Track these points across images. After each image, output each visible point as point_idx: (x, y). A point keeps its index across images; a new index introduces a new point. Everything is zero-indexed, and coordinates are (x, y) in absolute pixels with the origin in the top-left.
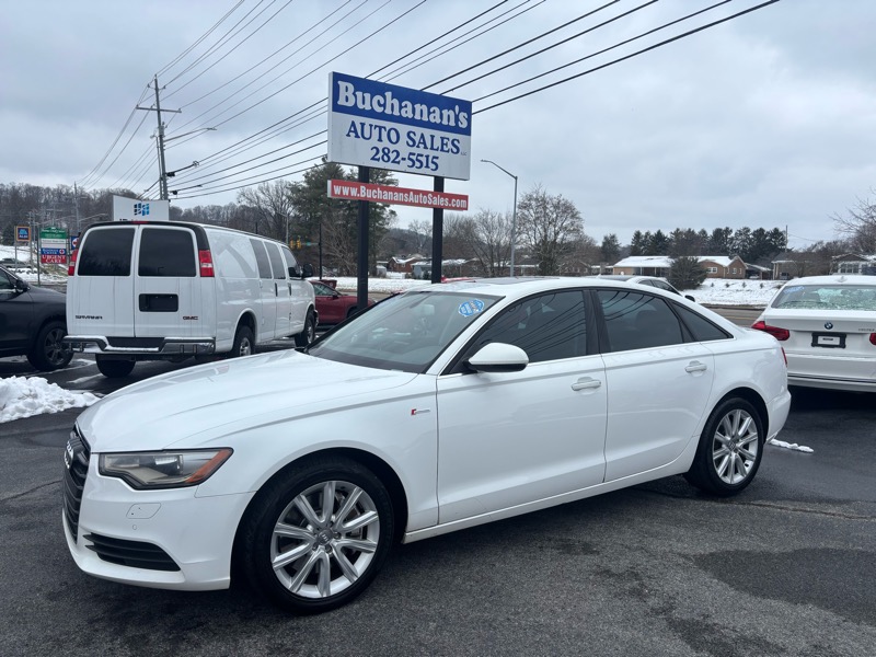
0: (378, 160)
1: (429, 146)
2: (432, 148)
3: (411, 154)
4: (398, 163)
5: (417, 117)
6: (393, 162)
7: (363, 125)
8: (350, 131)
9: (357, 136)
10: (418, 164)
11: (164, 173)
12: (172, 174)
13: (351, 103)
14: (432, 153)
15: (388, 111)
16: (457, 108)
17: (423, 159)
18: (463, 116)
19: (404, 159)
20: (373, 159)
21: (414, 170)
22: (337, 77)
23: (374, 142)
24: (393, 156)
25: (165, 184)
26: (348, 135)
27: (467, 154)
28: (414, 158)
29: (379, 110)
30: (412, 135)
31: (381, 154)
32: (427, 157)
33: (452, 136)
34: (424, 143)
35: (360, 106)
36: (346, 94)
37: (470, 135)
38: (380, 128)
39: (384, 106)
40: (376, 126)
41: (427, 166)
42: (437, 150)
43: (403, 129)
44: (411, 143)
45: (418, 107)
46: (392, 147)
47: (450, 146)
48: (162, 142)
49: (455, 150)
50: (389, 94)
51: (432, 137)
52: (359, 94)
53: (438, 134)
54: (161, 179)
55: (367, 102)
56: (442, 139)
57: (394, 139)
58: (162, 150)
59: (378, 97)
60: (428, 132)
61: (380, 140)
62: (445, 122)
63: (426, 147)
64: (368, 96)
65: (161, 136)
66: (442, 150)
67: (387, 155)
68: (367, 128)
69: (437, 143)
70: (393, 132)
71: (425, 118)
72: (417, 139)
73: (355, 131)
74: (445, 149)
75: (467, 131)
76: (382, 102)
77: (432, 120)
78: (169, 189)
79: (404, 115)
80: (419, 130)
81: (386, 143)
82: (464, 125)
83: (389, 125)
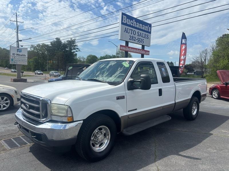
0: (131, 39)
1: (142, 36)
2: (143, 37)
3: (138, 38)
4: (135, 41)
5: (140, 28)
6: (134, 40)
7: (128, 29)
8: (125, 31)
9: (126, 32)
10: (139, 41)
11: (18, 40)
12: (21, 41)
13: (125, 22)
14: (143, 38)
15: (134, 25)
16: (148, 26)
17: (140, 40)
18: (150, 28)
19: (136, 40)
20: (130, 39)
21: (138, 43)
22: (123, 14)
23: (130, 34)
24: (134, 38)
25: (18, 43)
26: (124, 32)
27: (150, 39)
28: (139, 39)
29: (132, 25)
30: (138, 33)
31: (131, 38)
32: (141, 39)
33: (147, 34)
34: (141, 35)
35: (128, 23)
36: (125, 19)
37: (151, 34)
38: (132, 30)
39: (133, 24)
40: (131, 30)
41: (141, 42)
42: (144, 37)
43: (137, 31)
44: (138, 35)
45: (140, 24)
46: (134, 36)
47: (146, 37)
48: (17, 31)
49: (147, 38)
50: (134, 20)
51: (143, 33)
52: (127, 19)
53: (144, 33)
54: (17, 42)
55: (129, 22)
56: (145, 34)
57: (135, 34)
58: (18, 33)
59: (131, 21)
60: (142, 32)
61: (131, 34)
62: (146, 30)
63: (141, 37)
64: (129, 20)
65: (17, 29)
66: (145, 38)
67: (133, 38)
68: (129, 30)
69: (144, 36)
70: (134, 31)
71: (142, 28)
72: (140, 34)
73: (126, 31)
74: (145, 37)
75: (150, 33)
76: (132, 23)
77: (143, 29)
78: (19, 45)
79: (137, 27)
80: (140, 31)
81: (133, 35)
82: (150, 31)
83: (134, 29)
